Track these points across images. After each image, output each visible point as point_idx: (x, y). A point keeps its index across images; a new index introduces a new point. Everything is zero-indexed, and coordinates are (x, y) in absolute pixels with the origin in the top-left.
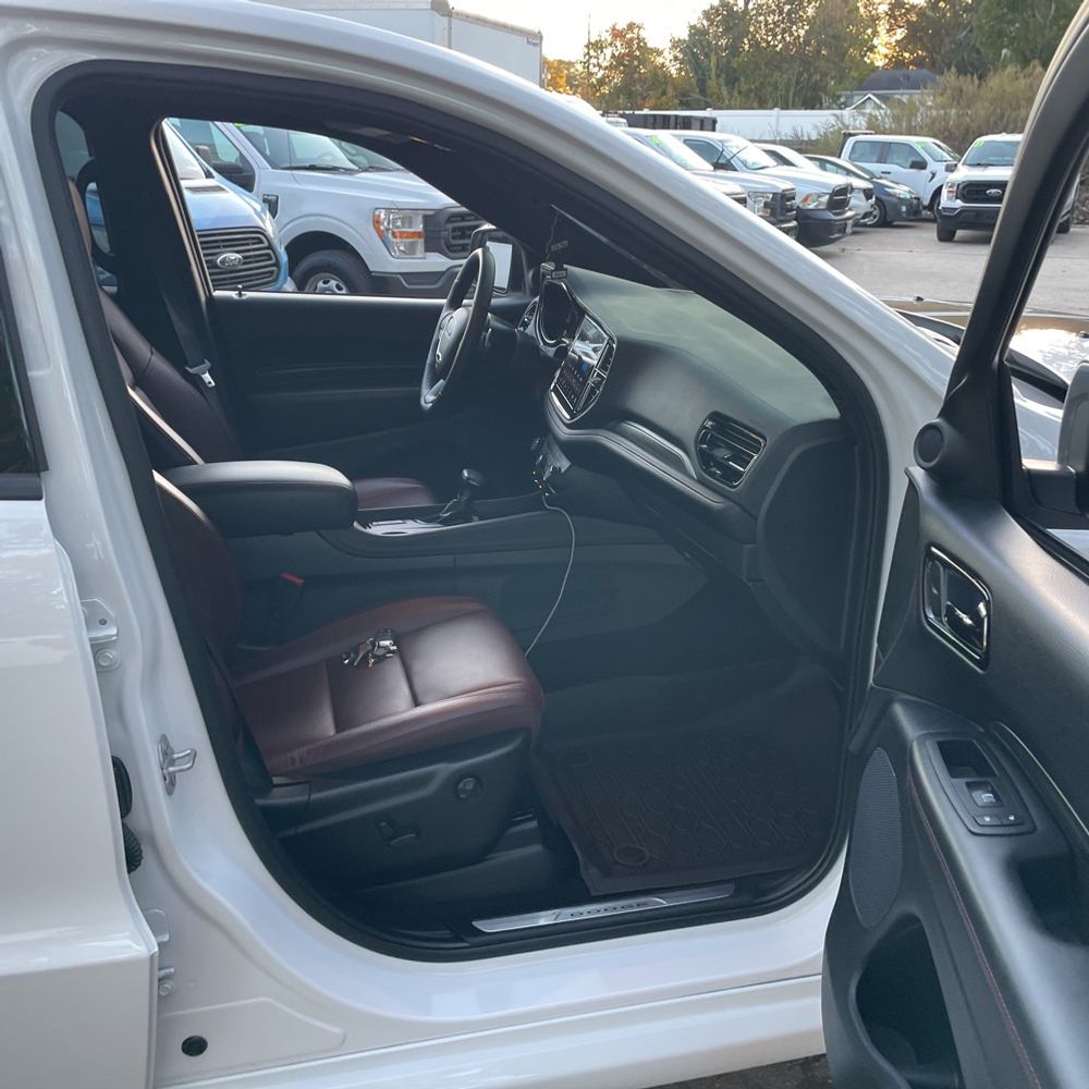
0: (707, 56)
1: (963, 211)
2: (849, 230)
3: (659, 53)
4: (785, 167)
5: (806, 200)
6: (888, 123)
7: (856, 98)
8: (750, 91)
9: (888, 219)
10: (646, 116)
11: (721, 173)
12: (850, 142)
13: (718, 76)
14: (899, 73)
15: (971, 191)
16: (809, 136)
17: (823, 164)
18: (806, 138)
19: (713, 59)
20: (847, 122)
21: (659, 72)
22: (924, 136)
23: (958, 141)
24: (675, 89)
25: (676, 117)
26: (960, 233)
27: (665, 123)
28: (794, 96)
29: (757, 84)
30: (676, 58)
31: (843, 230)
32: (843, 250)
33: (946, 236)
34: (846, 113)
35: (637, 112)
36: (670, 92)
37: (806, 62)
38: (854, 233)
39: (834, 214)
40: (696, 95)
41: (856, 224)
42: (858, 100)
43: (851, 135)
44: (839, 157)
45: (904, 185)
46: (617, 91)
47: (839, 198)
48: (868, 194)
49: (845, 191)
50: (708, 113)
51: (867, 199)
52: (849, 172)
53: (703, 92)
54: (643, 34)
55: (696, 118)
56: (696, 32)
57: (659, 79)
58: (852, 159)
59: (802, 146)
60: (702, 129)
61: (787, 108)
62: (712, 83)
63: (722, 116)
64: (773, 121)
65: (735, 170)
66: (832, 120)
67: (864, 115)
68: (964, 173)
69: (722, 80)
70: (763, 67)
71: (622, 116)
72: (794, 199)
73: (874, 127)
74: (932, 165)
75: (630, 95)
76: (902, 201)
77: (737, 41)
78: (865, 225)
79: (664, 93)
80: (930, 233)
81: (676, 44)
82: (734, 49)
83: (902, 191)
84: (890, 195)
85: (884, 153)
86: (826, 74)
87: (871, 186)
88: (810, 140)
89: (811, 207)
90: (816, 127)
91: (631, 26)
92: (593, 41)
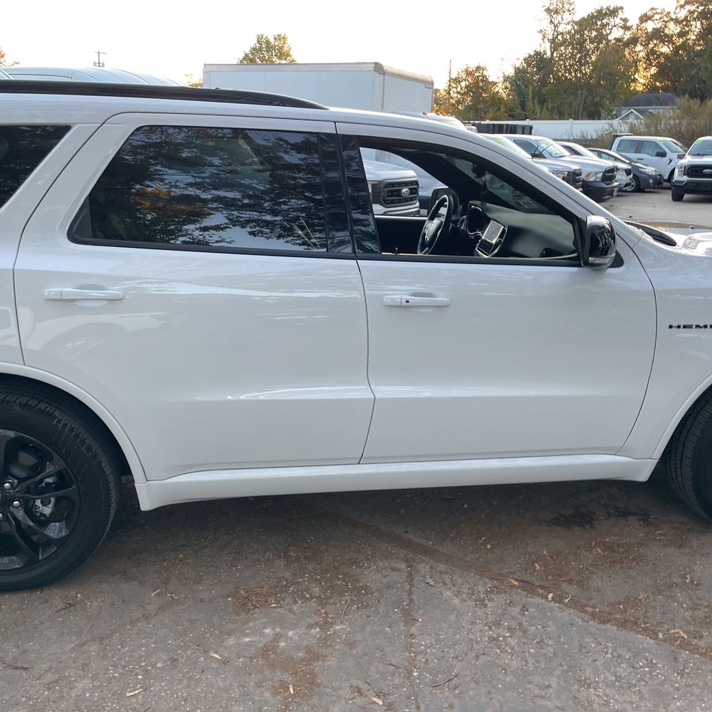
0: (527, 86)
1: (688, 183)
2: (615, 194)
3: (495, 84)
4: (576, 156)
5: (588, 175)
6: (642, 129)
7: (623, 112)
8: (554, 108)
9: (641, 187)
10: (488, 125)
11: (536, 160)
12: (618, 140)
13: (533, 98)
14: (652, 96)
15: (693, 170)
16: (591, 136)
17: (600, 154)
18: (589, 138)
19: (531, 88)
20: (616, 129)
21: (496, 97)
22: (666, 136)
23: (686, 140)
24: (506, 107)
25: (507, 125)
26: (686, 196)
27: (500, 129)
28: (583, 111)
29: (558, 103)
30: (506, 88)
31: (611, 194)
32: (612, 206)
33: (678, 198)
34: (616, 122)
35: (482, 122)
36: (503, 109)
37: (590, 89)
38: (618, 196)
39: (606, 184)
40: (519, 111)
41: (620, 190)
42: (624, 113)
43: (618, 136)
44: (611, 149)
45: (650, 168)
46: (468, 108)
47: (609, 175)
48: (628, 172)
49: (613, 170)
50: (527, 122)
51: (628, 175)
52: (616, 159)
53: (523, 109)
54: (486, 73)
55: (520, 126)
56: (518, 71)
57: (496, 101)
58: (618, 151)
59: (586, 143)
60: (523, 134)
61: (578, 119)
62: (529, 104)
63: (536, 124)
64: (568, 127)
65: (545, 158)
66: (607, 127)
67: (627, 123)
68: (689, 160)
69: (536, 102)
70: (562, 92)
71: (473, 125)
72: (581, 175)
73: (633, 131)
74: (670, 155)
75: (477, 111)
76: (650, 176)
77: (546, 76)
78: (626, 191)
79: (499, 109)
80: (668, 196)
81: (506, 79)
82: (544, 82)
83: (650, 170)
84: (642, 173)
85: (639, 147)
86: (604, 97)
87: (630, 167)
88: (592, 139)
89: (592, 180)
90: (596, 131)
91: (478, 68)
92: (453, 76)
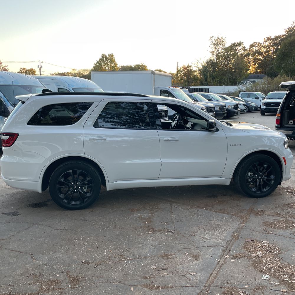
0: (207, 73)
1: (266, 109)
2: (239, 113)
3: (195, 72)
4: (226, 100)
5: (229, 107)
6: (251, 88)
7: (245, 81)
8: (218, 80)
9: (250, 110)
10: (192, 88)
11: (209, 102)
12: (241, 93)
13: (210, 77)
14: (256, 75)
15: (267, 104)
16: (232, 92)
17: (234, 99)
18: (231, 92)
19: (209, 74)
20: (241, 89)
21: (195, 77)
22: (259, 92)
23: (266, 93)
24: (199, 81)
25: (200, 88)
26: (266, 114)
27: (197, 90)
28: (229, 82)
29: (220, 79)
30: (199, 73)
31: (237, 113)
32: (238, 117)
33: (263, 114)
34: (241, 86)
35: (191, 87)
36: (198, 81)
37: (231, 73)
38: (240, 114)
39: (236, 110)
40: (204, 82)
41: (241, 112)
43: (241, 92)
44: (238, 97)
45: (253, 103)
46: (185, 81)
47: (236, 106)
48: (244, 105)
49: (238, 105)
50: (207, 87)
51: (244, 106)
52: (240, 100)
53: (206, 81)
54: (191, 68)
55: (204, 88)
56: (204, 67)
57: (196, 79)
58: (241, 97)
59: (229, 94)
60: (206, 92)
61: (227, 85)
62: (208, 79)
63: (211, 88)
64: (223, 88)
65: (213, 101)
66: (237, 88)
67: (245, 87)
68: (266, 100)
69: (211, 78)
70: (221, 75)
71: (187, 88)
72: (226, 106)
73: (248, 90)
74: (260, 99)
75: (188, 82)
76: (253, 106)
77: (215, 68)
78: (244, 112)
79: (197, 82)
80: (259, 114)
81: (200, 70)
82: (214, 71)
83: (253, 104)
84: (250, 105)
85: (249, 96)
86: (237, 76)
87: (245, 103)
88: (232, 93)
89: (230, 108)
90: (233, 89)
91: (188, 66)
92: (179, 70)
